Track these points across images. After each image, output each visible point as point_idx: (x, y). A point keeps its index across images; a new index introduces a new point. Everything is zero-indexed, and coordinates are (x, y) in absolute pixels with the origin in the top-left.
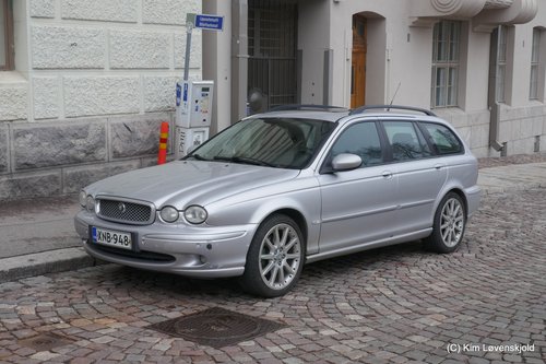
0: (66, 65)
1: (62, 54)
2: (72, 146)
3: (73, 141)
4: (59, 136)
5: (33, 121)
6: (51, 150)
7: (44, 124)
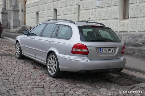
0: (139, 16)
1: (138, 13)
2: (137, 40)
3: (138, 39)
4: (134, 37)
5: (129, 32)
6: (132, 41)
7: (131, 33)
